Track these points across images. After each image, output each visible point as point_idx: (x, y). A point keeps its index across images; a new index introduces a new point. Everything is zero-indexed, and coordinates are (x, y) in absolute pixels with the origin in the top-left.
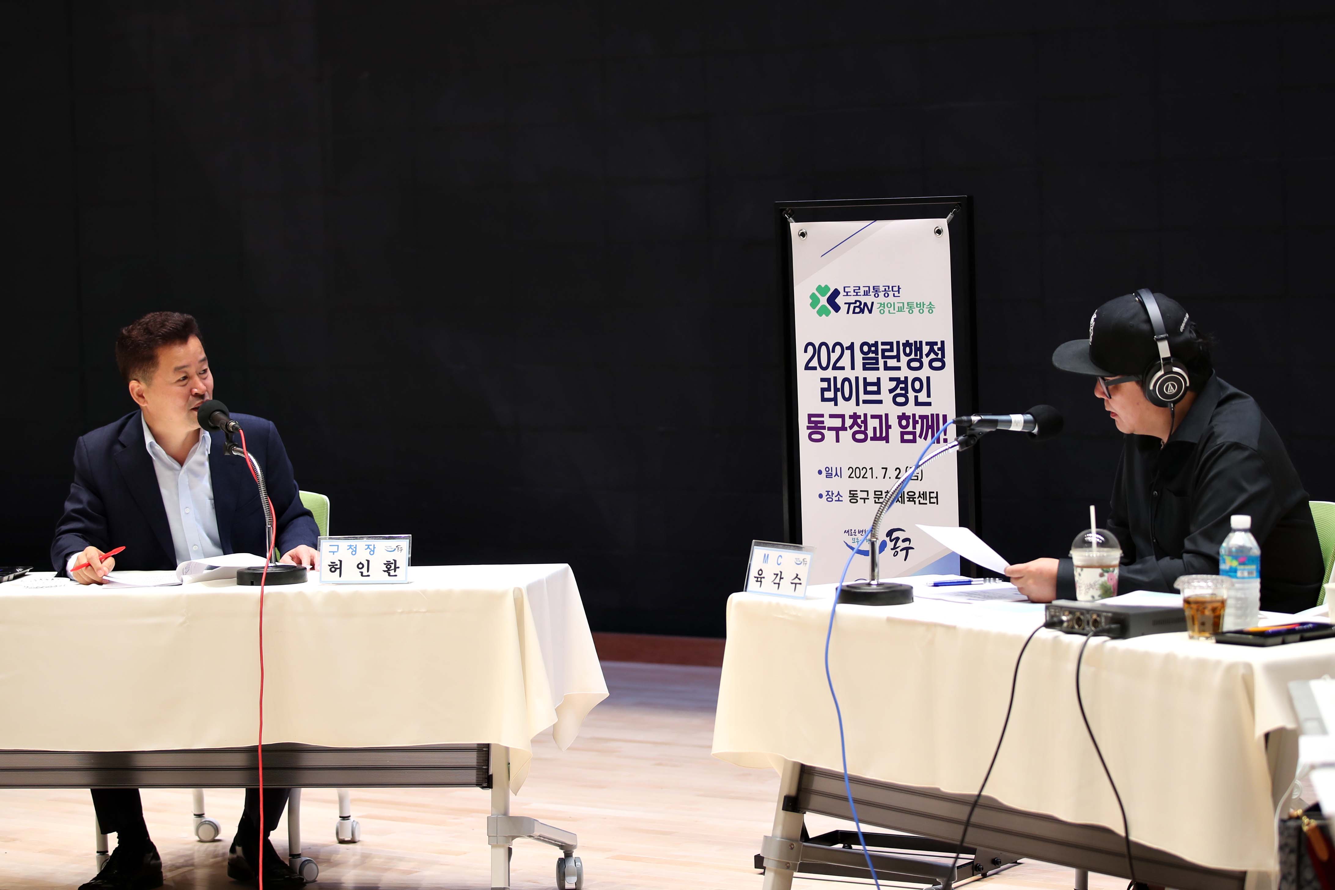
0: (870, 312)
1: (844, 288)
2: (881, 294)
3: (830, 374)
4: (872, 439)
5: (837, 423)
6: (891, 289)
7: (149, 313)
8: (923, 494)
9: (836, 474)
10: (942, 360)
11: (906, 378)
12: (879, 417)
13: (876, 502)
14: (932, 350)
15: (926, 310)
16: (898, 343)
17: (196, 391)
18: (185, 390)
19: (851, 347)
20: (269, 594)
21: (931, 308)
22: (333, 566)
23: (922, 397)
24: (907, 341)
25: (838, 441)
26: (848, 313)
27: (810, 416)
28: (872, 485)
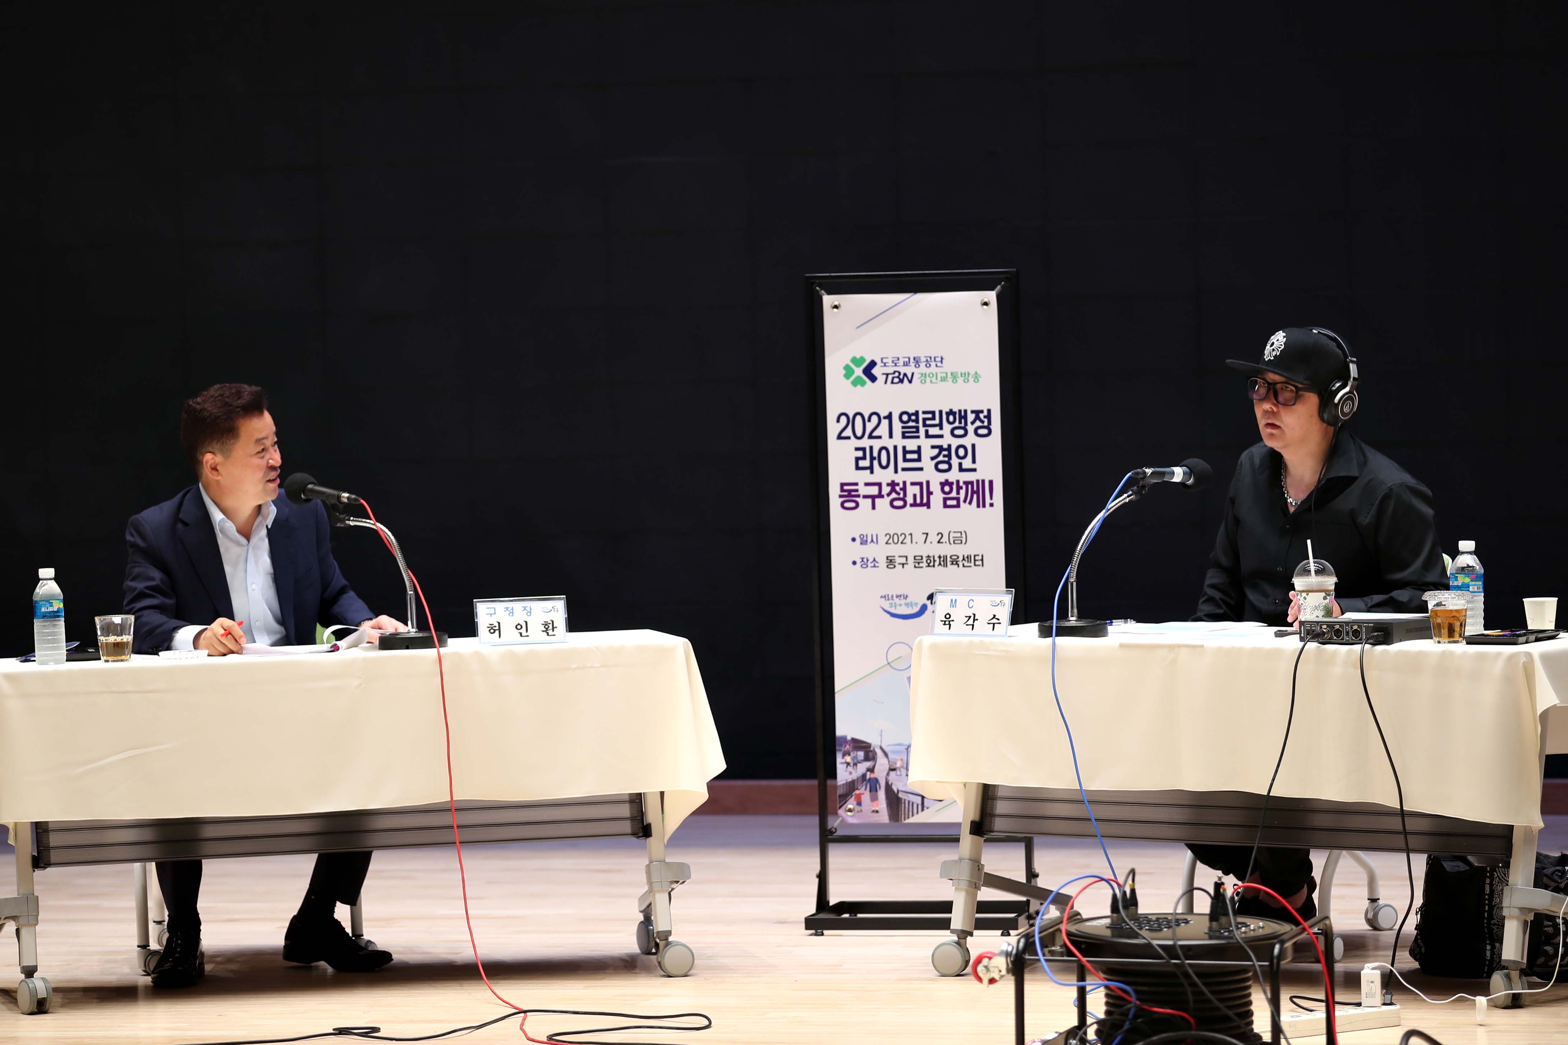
0: (910, 381)
1: (882, 359)
2: (923, 365)
3: (865, 443)
4: (911, 505)
5: (874, 491)
6: (933, 359)
8: (968, 557)
9: (872, 541)
10: (988, 428)
11: (950, 446)
12: (920, 484)
13: (915, 567)
14: (977, 418)
15: (971, 380)
16: (941, 412)
17: (271, 462)
19: (889, 417)
21: (977, 378)
22: (492, 627)
23: (967, 463)
24: (951, 410)
25: (874, 507)
26: (886, 383)
27: (842, 485)
28: (911, 550)
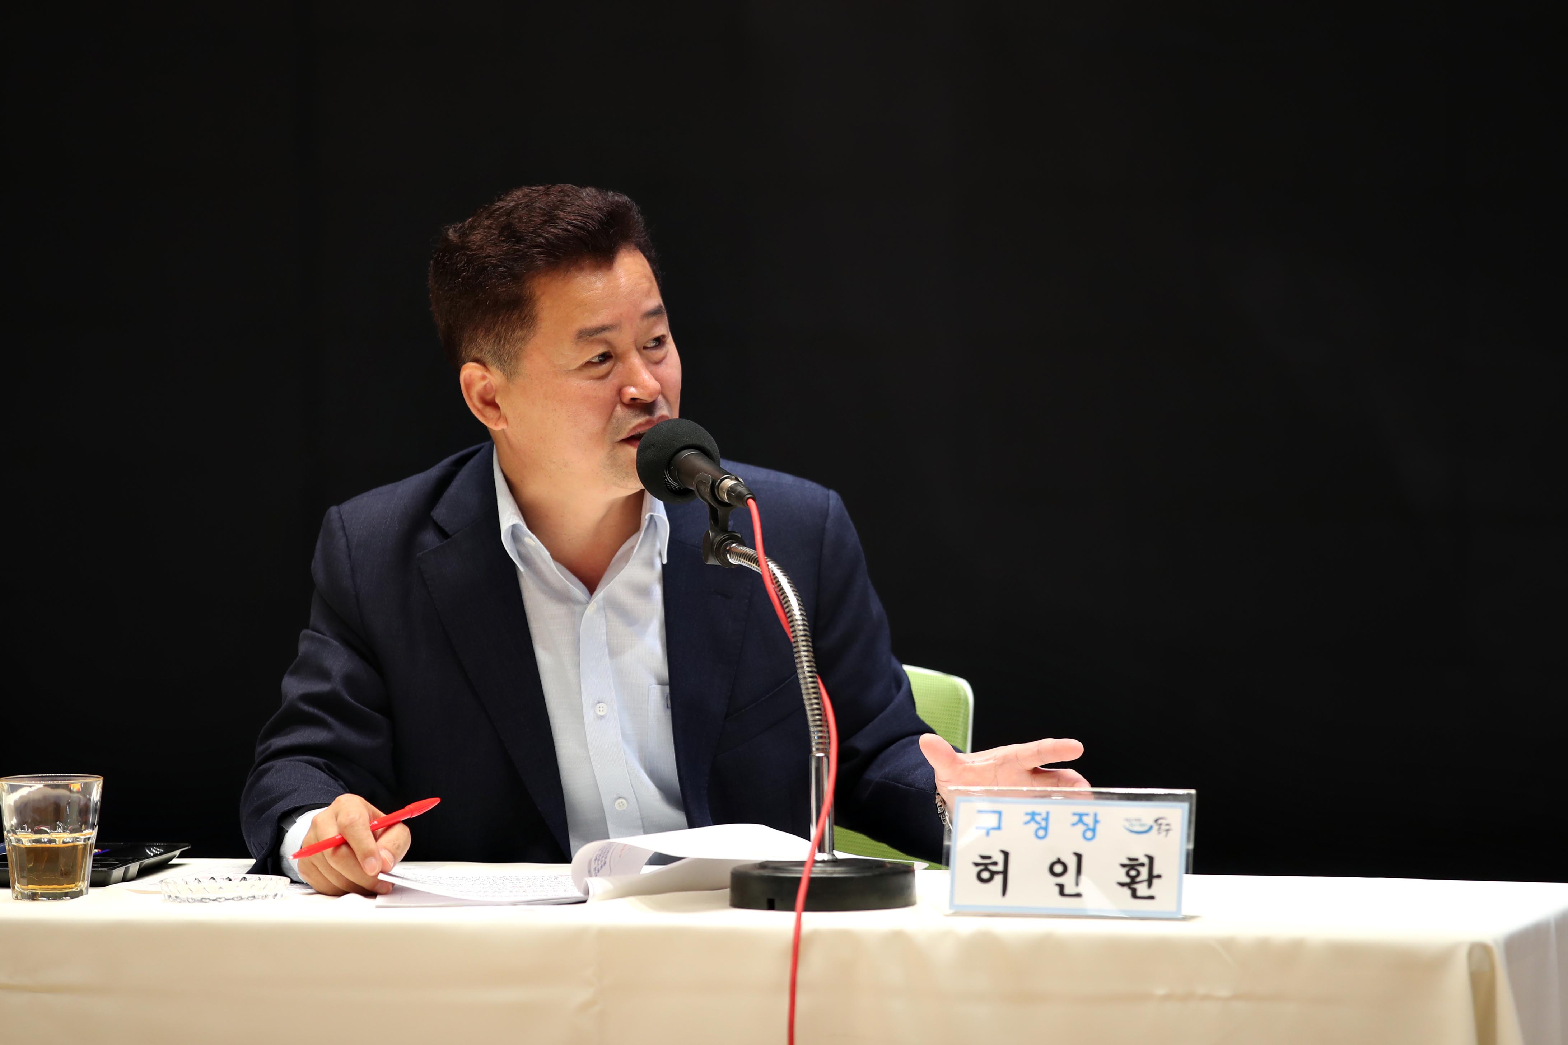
7: (518, 186)
17: (632, 391)
18: (604, 390)
20: (815, 934)
22: (986, 865)
